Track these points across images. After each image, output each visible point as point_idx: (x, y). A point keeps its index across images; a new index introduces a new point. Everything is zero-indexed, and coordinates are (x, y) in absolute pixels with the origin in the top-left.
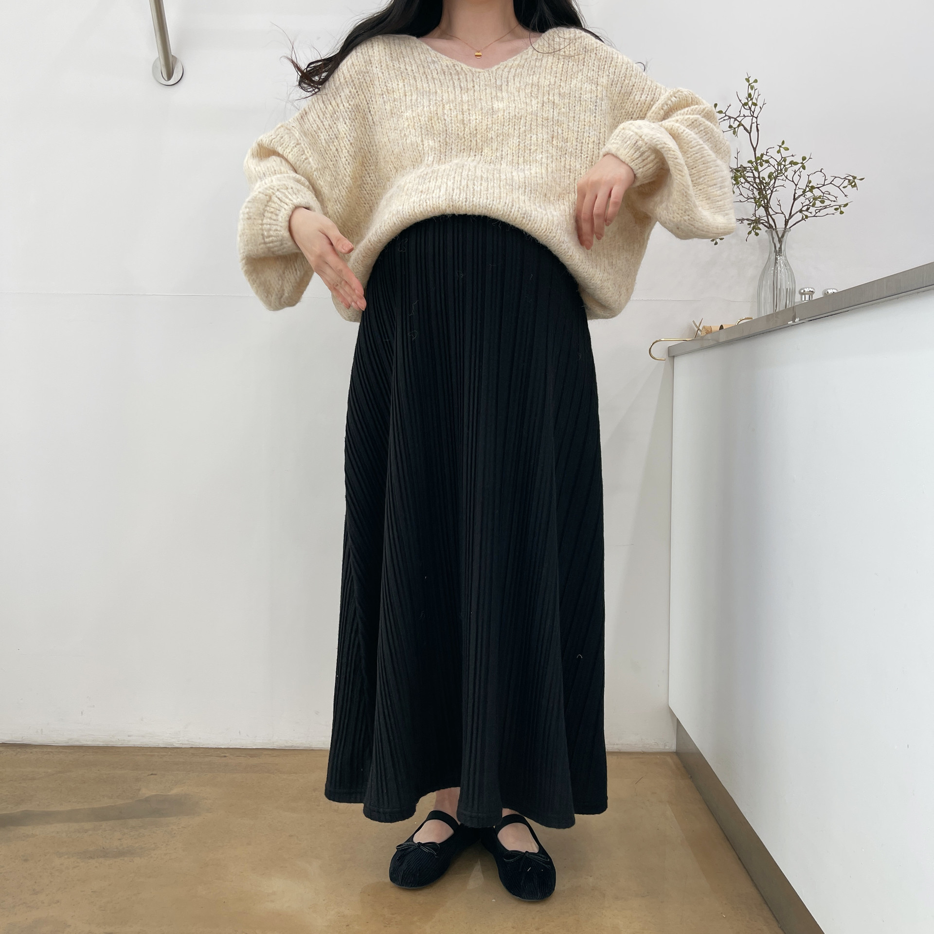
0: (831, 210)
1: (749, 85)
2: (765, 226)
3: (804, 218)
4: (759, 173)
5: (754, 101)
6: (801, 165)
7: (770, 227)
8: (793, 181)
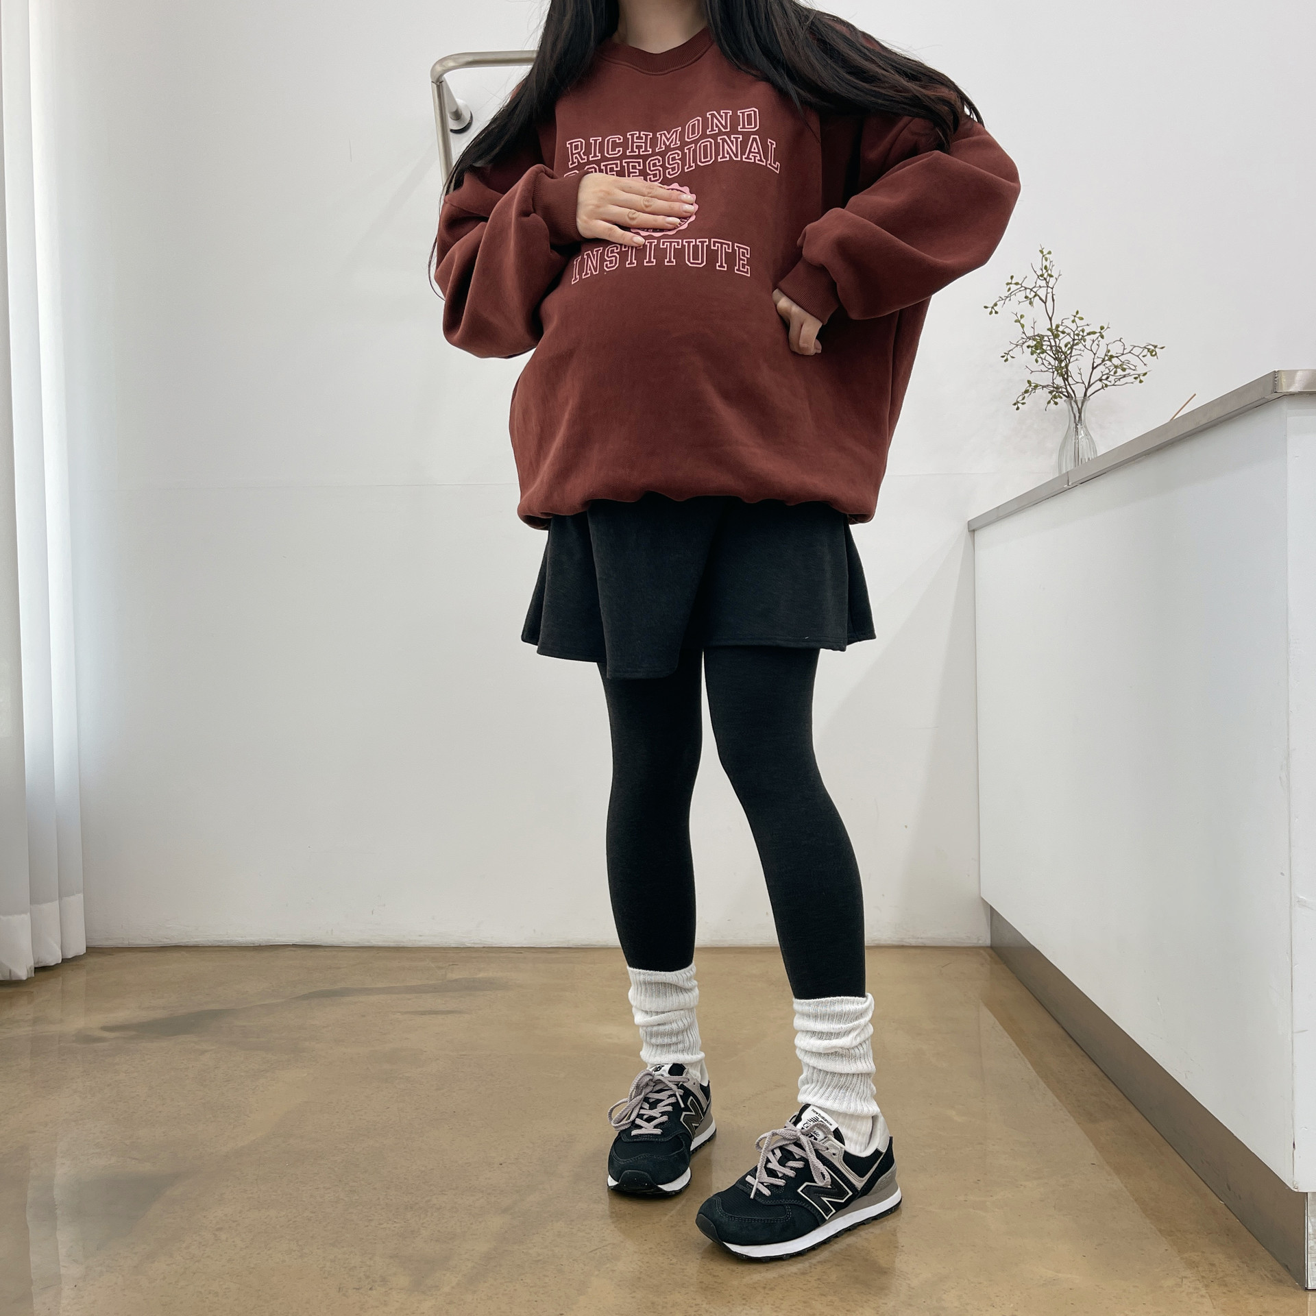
0: (1130, 379)
1: (1044, 256)
2: (1064, 395)
3: (1105, 386)
5: (1049, 272)
6: (1099, 334)
7: (1069, 396)
8: (1091, 350)
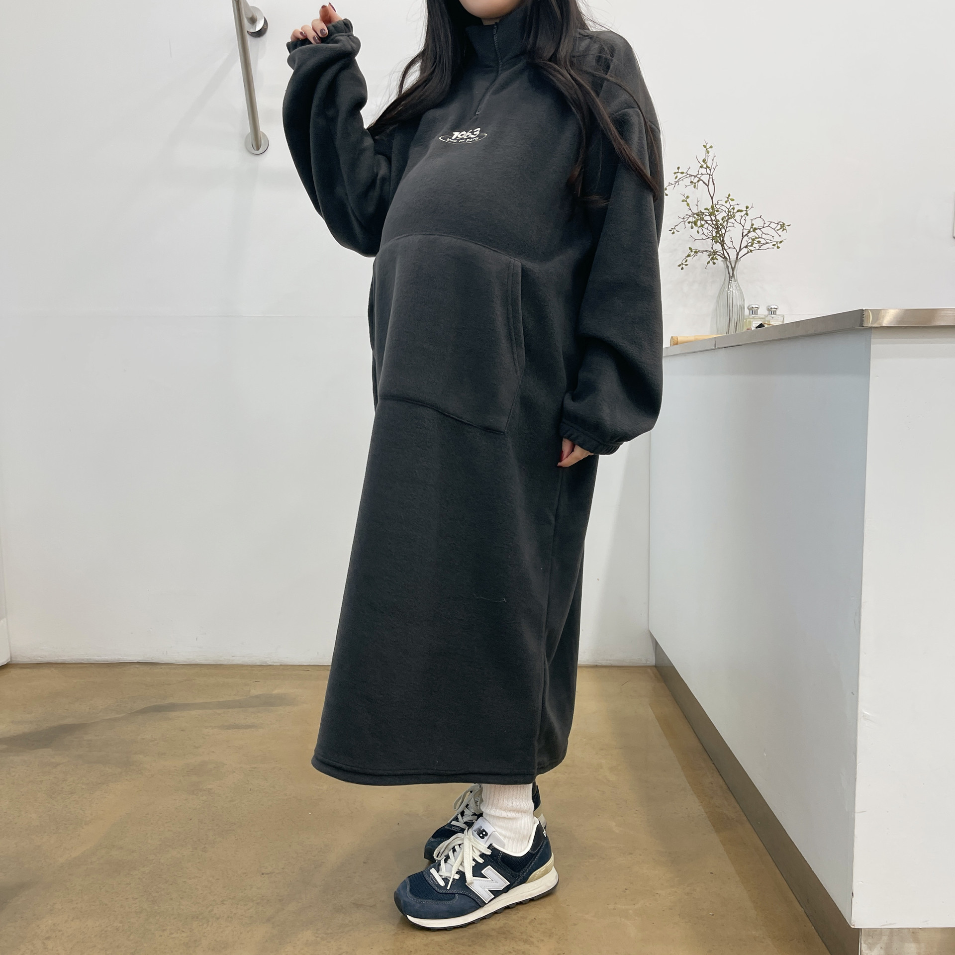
0: (770, 245)
1: (707, 149)
2: (721, 257)
3: (749, 251)
4: (715, 217)
6: (745, 212)
7: (725, 258)
8: (741, 224)
